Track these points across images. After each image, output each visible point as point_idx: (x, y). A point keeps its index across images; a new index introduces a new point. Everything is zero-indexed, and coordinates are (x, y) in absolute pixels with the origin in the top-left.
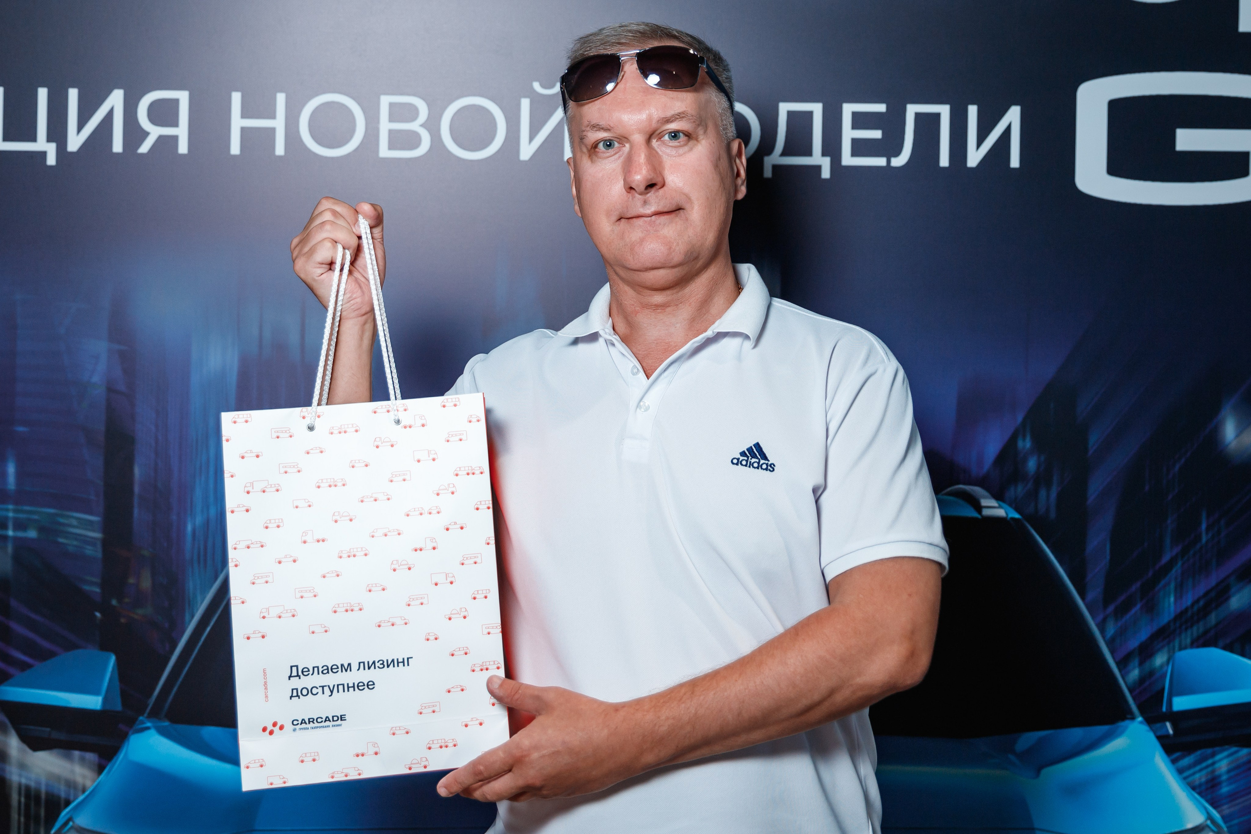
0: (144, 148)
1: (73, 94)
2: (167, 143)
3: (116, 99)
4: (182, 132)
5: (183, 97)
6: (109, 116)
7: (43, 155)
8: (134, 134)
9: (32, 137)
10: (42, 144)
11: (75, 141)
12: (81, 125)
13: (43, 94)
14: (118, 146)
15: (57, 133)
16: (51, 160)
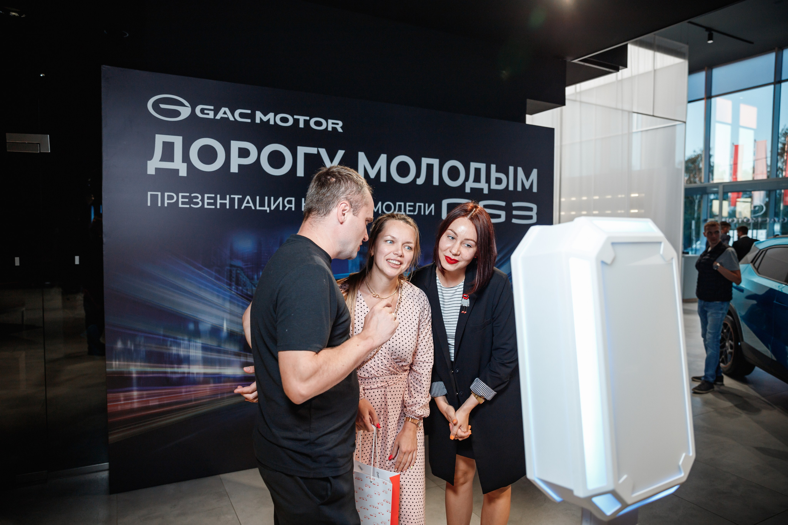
0: (286, 209)
1: (272, 198)
2: (290, 208)
3: (280, 199)
4: (293, 206)
5: (293, 199)
6: (279, 203)
7: (266, 210)
8: (284, 206)
9: (264, 207)
10: (266, 208)
11: (273, 207)
12: (274, 204)
13: (266, 198)
14: (281, 209)
15: (269, 206)
16: (268, 211)
